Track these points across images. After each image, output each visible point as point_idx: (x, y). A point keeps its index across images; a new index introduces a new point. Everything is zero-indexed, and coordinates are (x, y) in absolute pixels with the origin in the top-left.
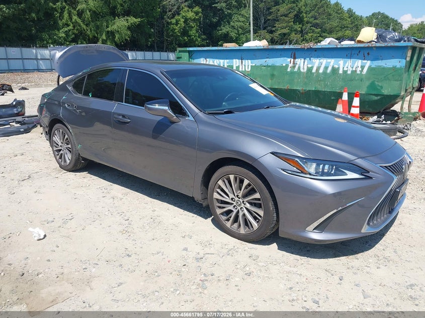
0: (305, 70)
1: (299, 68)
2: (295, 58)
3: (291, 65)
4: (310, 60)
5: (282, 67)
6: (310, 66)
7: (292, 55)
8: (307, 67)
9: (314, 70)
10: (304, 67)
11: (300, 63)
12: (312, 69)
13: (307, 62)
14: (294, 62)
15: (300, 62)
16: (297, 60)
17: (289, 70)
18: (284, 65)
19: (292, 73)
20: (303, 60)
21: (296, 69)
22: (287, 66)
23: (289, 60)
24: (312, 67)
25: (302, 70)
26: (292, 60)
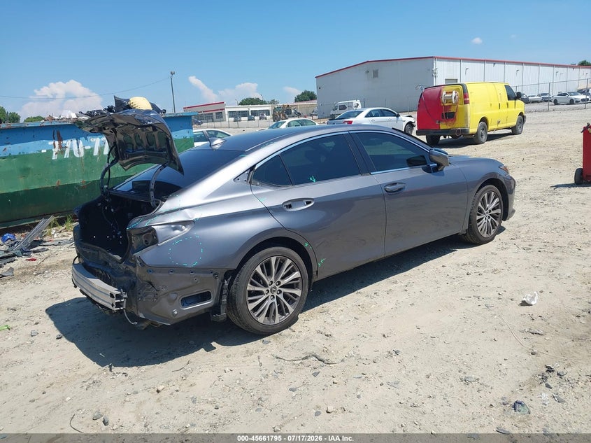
0: (82, 154)
1: (72, 152)
2: (60, 139)
3: (55, 150)
4: (86, 139)
5: (40, 155)
6: (88, 147)
7: (56, 136)
8: (85, 149)
9: (96, 153)
10: (79, 150)
11: (72, 145)
12: (93, 152)
13: (83, 144)
14: (60, 145)
15: (70, 144)
16: (64, 142)
17: (54, 157)
18: (44, 151)
19: (61, 161)
20: (75, 141)
21: (67, 155)
22: (50, 152)
23: (51, 143)
24: (92, 149)
25: (77, 155)
26: (57, 143)
